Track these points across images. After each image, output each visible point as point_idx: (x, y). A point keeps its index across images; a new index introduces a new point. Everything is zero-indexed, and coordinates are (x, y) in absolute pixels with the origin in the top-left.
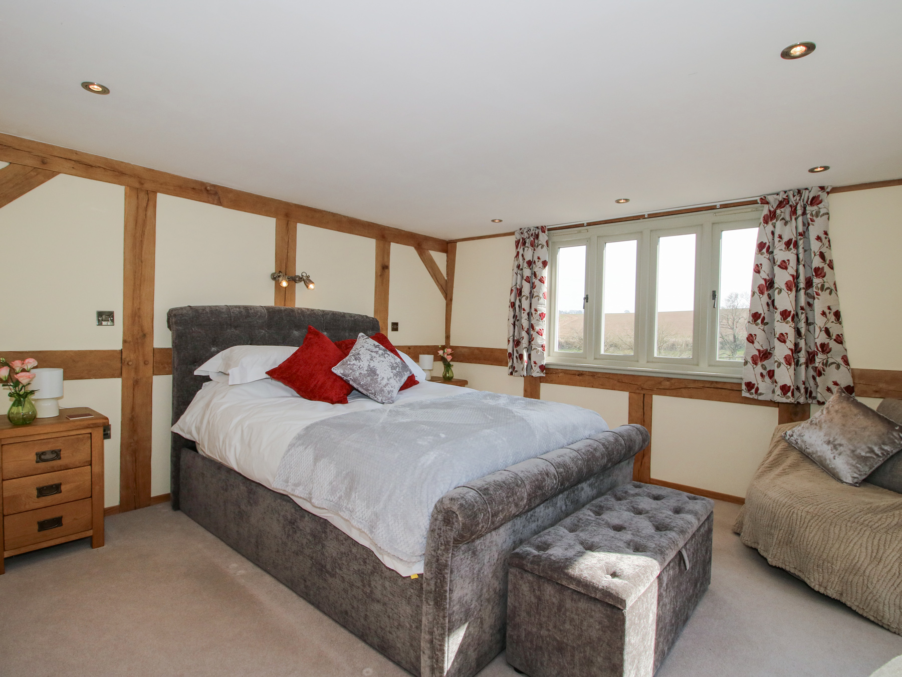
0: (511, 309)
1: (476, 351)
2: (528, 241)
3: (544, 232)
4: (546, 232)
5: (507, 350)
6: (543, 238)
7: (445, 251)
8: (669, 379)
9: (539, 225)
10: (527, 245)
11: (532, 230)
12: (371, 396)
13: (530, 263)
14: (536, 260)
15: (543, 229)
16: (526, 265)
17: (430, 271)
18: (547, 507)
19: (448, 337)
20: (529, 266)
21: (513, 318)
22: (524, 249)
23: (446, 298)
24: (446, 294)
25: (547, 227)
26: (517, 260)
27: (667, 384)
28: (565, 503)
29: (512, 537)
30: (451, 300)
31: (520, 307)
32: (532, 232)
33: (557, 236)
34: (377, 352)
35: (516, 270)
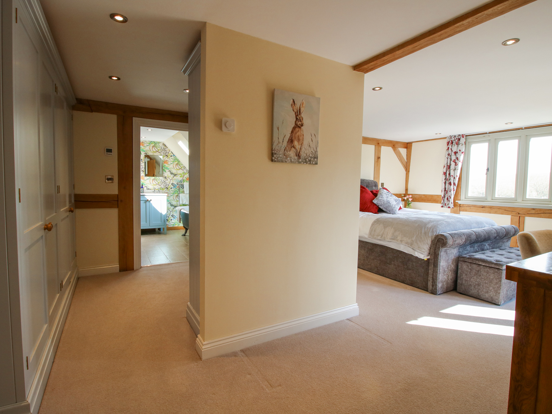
0: (444, 176)
1: (423, 196)
2: (454, 142)
3: (464, 137)
4: (465, 137)
5: (441, 195)
6: (463, 140)
7: (406, 148)
8: (534, 209)
9: (461, 134)
10: (453, 144)
11: (457, 136)
12: (388, 212)
13: (456, 153)
14: (458, 151)
15: (463, 136)
16: (453, 154)
17: (399, 157)
18: (471, 247)
19: (407, 190)
20: (455, 155)
21: (445, 179)
22: (452, 146)
23: (406, 170)
24: (406, 169)
25: (465, 135)
26: (448, 151)
27: (533, 212)
28: (478, 248)
29: (458, 253)
30: (409, 171)
31: (449, 174)
32: (456, 137)
33: (470, 139)
34: (389, 195)
35: (447, 156)
